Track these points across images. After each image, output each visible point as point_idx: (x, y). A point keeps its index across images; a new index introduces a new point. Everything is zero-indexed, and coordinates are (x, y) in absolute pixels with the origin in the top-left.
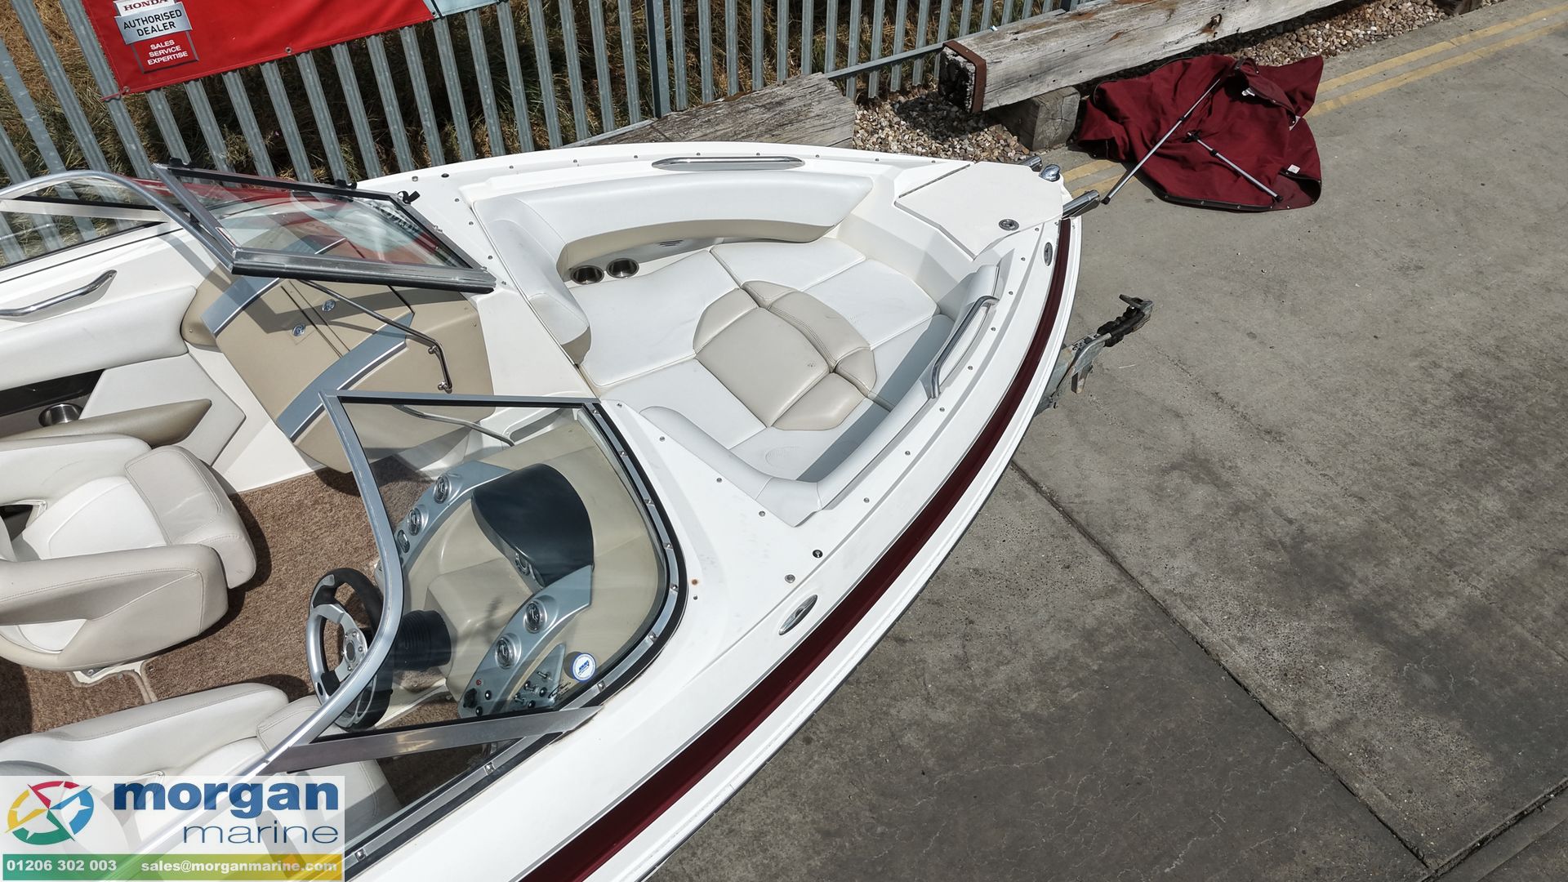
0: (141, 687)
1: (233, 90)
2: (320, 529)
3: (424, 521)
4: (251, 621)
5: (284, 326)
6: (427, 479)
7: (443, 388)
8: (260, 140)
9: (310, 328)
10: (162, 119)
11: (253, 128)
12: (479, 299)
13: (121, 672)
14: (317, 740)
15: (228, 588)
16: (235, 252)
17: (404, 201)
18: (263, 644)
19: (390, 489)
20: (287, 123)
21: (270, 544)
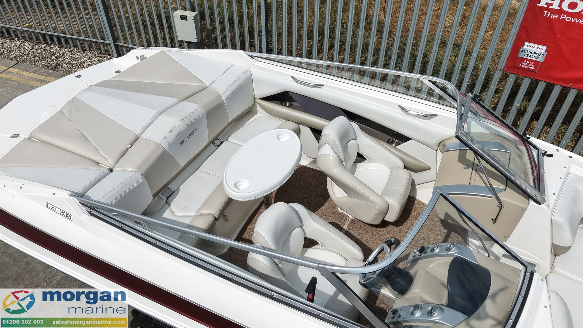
0: (346, 223)
1: (539, 87)
2: (425, 227)
3: (437, 251)
4: (383, 233)
5: (464, 163)
6: (468, 242)
7: (493, 220)
8: (534, 107)
9: (471, 169)
10: (509, 84)
11: (535, 102)
12: (532, 203)
13: (346, 215)
14: (334, 273)
15: (384, 219)
16: (461, 131)
17: (543, 154)
18: (380, 241)
19: (454, 235)
20: (549, 107)
21: (409, 219)
